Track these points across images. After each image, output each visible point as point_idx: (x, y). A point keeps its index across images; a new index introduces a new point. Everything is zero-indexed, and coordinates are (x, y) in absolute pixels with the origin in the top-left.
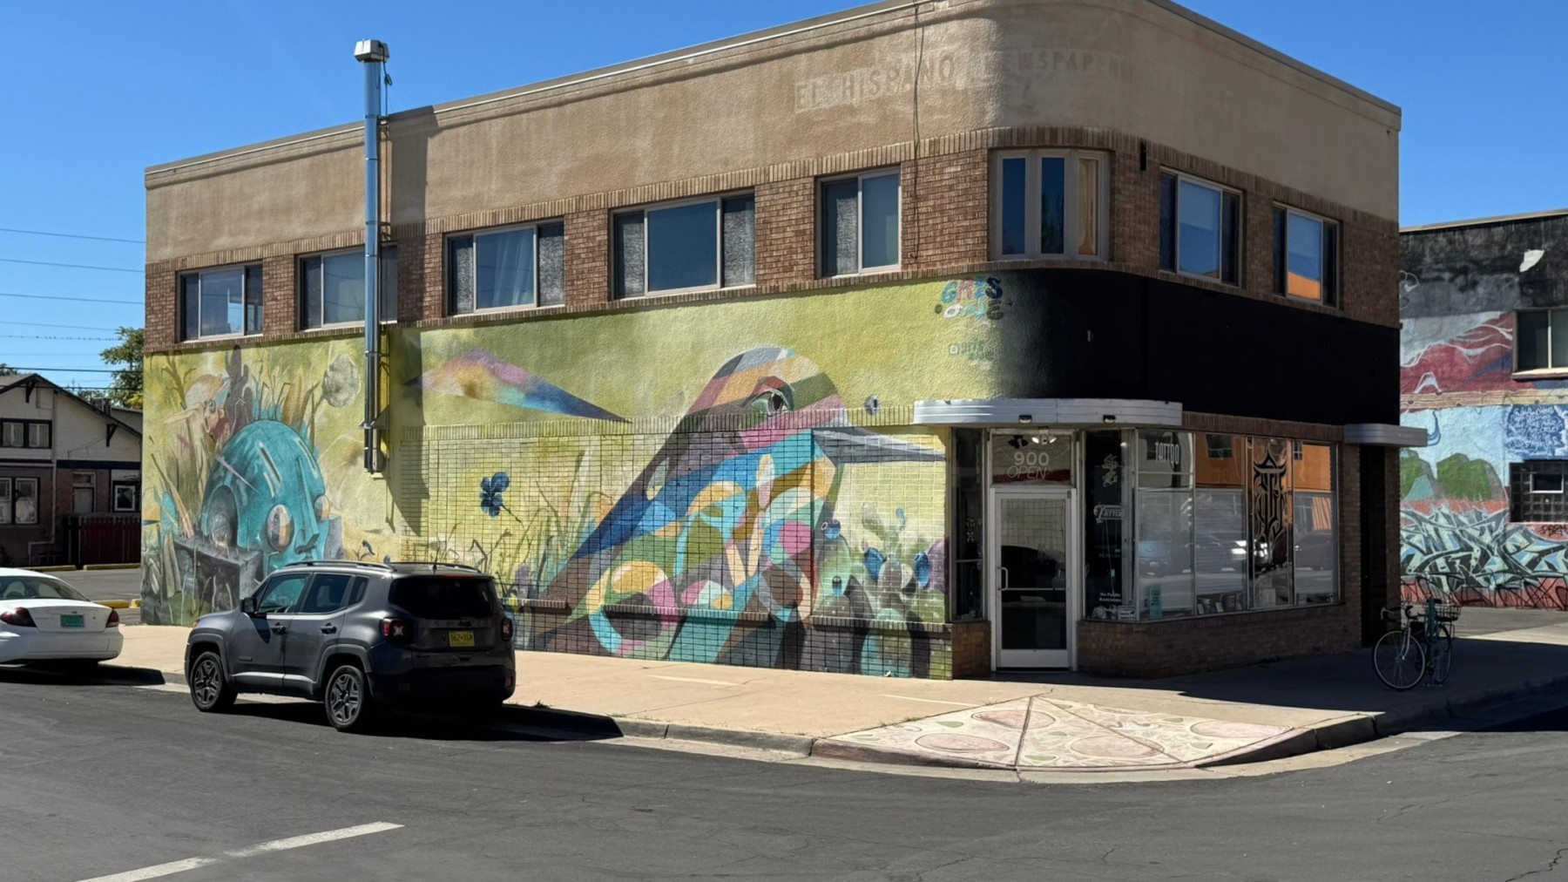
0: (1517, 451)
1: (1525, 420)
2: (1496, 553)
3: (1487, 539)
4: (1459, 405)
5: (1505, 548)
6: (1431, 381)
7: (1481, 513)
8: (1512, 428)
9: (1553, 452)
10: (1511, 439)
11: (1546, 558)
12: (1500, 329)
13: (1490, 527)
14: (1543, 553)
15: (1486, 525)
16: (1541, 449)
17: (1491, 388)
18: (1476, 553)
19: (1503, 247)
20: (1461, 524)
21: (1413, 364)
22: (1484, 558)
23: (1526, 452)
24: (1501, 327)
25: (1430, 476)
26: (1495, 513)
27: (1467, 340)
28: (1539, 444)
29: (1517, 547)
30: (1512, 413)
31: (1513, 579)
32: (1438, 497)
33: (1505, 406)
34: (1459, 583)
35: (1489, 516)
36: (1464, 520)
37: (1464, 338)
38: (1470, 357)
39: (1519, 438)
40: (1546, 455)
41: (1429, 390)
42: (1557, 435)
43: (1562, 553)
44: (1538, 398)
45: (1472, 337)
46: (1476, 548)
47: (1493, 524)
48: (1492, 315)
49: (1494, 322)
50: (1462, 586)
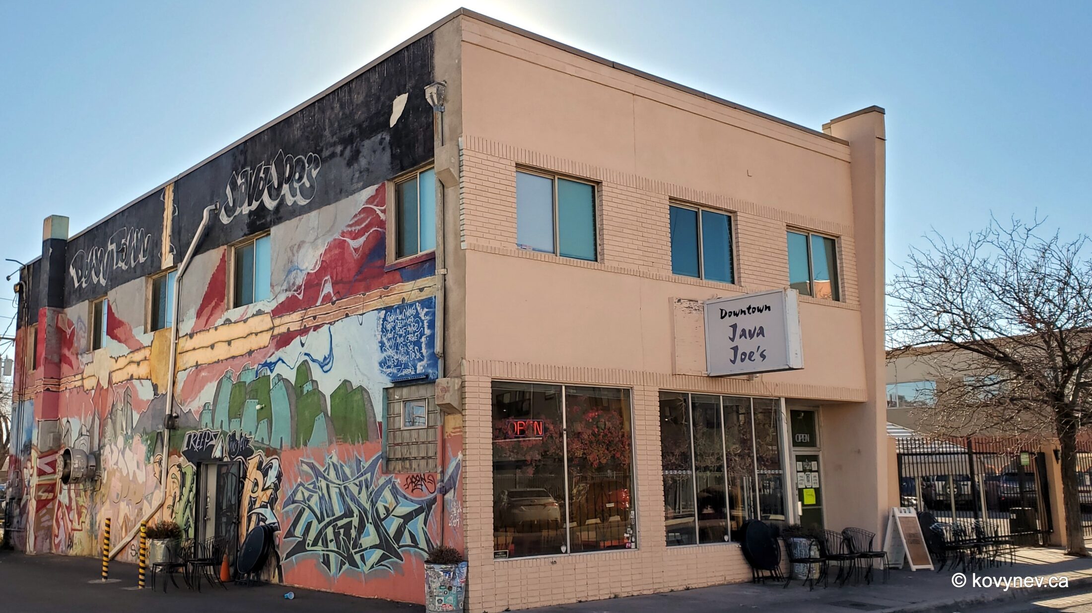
0: (389, 370)
1: (394, 328)
2: (370, 520)
3: (363, 498)
4: (347, 315)
5: (377, 511)
6: (328, 289)
7: (360, 461)
8: (385, 339)
9: (415, 368)
10: (385, 354)
11: (409, 526)
12: (375, 208)
13: (366, 480)
14: (408, 518)
15: (362, 478)
16: (406, 367)
17: (368, 289)
18: (355, 521)
19: (379, 98)
20: (345, 478)
21: (317, 268)
22: (361, 528)
23: (395, 371)
24: (376, 205)
25: (326, 414)
26: (371, 461)
27: (353, 228)
28: (404, 359)
29: (387, 509)
30: (385, 320)
31: (383, 558)
32: (331, 443)
33: (379, 310)
34: (343, 564)
35: (366, 466)
36: (348, 471)
37: (350, 226)
38: (356, 250)
39: (391, 352)
40: (409, 371)
41: (327, 299)
42: (418, 343)
43: (422, 517)
44: (404, 295)
45: (357, 223)
46: (356, 513)
47: (368, 475)
48: (370, 191)
49: (371, 200)
50: (344, 567)
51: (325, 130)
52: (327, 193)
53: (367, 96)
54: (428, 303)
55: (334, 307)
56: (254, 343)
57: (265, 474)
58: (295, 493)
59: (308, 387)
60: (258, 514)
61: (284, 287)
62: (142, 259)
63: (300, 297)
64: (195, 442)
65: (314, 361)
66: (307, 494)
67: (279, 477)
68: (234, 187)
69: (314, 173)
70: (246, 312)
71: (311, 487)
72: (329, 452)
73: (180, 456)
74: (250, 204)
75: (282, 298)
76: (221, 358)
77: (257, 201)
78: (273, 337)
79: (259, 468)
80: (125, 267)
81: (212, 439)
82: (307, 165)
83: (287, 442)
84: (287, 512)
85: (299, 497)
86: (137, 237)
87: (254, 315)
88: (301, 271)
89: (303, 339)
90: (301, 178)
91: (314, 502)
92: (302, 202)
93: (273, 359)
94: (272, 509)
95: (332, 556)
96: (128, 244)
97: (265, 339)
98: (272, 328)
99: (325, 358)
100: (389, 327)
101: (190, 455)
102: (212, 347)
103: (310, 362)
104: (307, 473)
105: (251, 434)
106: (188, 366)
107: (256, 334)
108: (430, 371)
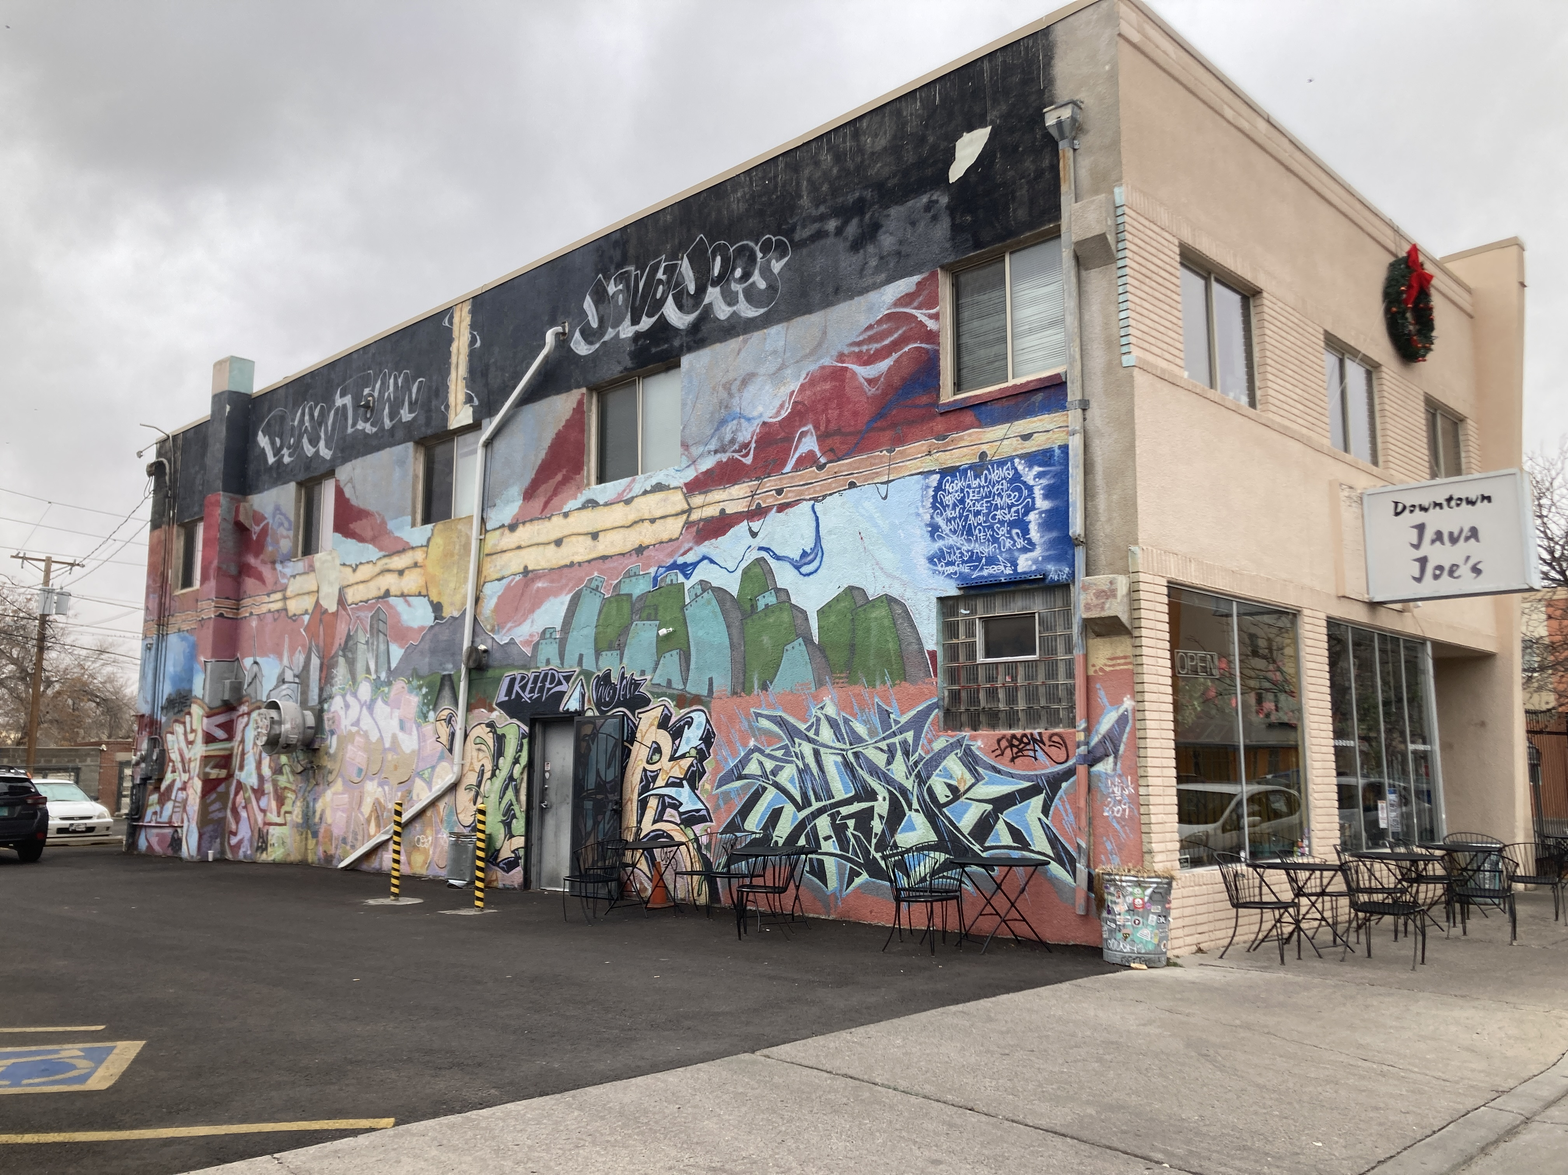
0: (951, 569)
1: (962, 501)
2: (916, 805)
3: (899, 770)
4: (852, 485)
5: (930, 791)
6: (809, 444)
7: (889, 713)
8: (940, 521)
9: (1014, 564)
10: (940, 544)
11: (1008, 815)
12: (914, 312)
13: (904, 743)
14: (1002, 803)
15: (896, 740)
16: (991, 561)
17: (900, 441)
18: (882, 806)
19: (923, 140)
20: (856, 739)
21: (784, 414)
22: (895, 817)
23: (965, 569)
24: (918, 308)
25: (808, 640)
26: (913, 712)
27: (864, 348)
28: (987, 550)
29: (953, 789)
30: (939, 488)
31: (947, 866)
32: (820, 683)
33: (928, 474)
34: (854, 874)
35: (903, 720)
36: (861, 729)
37: (859, 344)
38: (870, 381)
39: (953, 540)
40: (1002, 571)
41: (808, 460)
42: (1021, 525)
43: (1037, 802)
44: (984, 448)
45: (871, 340)
46: (882, 793)
47: (909, 736)
48: (906, 285)
49: (907, 299)
50: (858, 881)
51: (800, 197)
52: (804, 294)
53: (895, 137)
54: (1041, 458)
55: (823, 474)
56: (646, 535)
57: (677, 734)
58: (744, 762)
59: (769, 599)
60: (661, 797)
61: (712, 446)
62: (406, 415)
63: (748, 460)
64: (523, 688)
65: (778, 558)
66: (769, 765)
67: (708, 738)
68: (600, 297)
69: (777, 266)
70: (629, 487)
71: (779, 754)
72: (817, 698)
73: (491, 710)
74: (635, 321)
75: (707, 464)
76: (577, 559)
77: (650, 315)
78: (688, 525)
79: (663, 724)
80: (369, 428)
81: (560, 683)
82: (759, 255)
83: (723, 683)
84: (726, 794)
85: (752, 768)
86: (396, 383)
87: (645, 493)
88: (749, 420)
89: (755, 526)
90: (746, 276)
91: (787, 776)
92: (748, 311)
93: (690, 558)
94: (693, 788)
95: (830, 865)
96: (376, 394)
97: (674, 527)
98: (689, 511)
99: (804, 554)
100: (949, 500)
101: (513, 708)
102: (558, 543)
103: (772, 562)
104: (767, 733)
105: (643, 673)
106: (506, 573)
107: (653, 521)
108: (1051, 567)
